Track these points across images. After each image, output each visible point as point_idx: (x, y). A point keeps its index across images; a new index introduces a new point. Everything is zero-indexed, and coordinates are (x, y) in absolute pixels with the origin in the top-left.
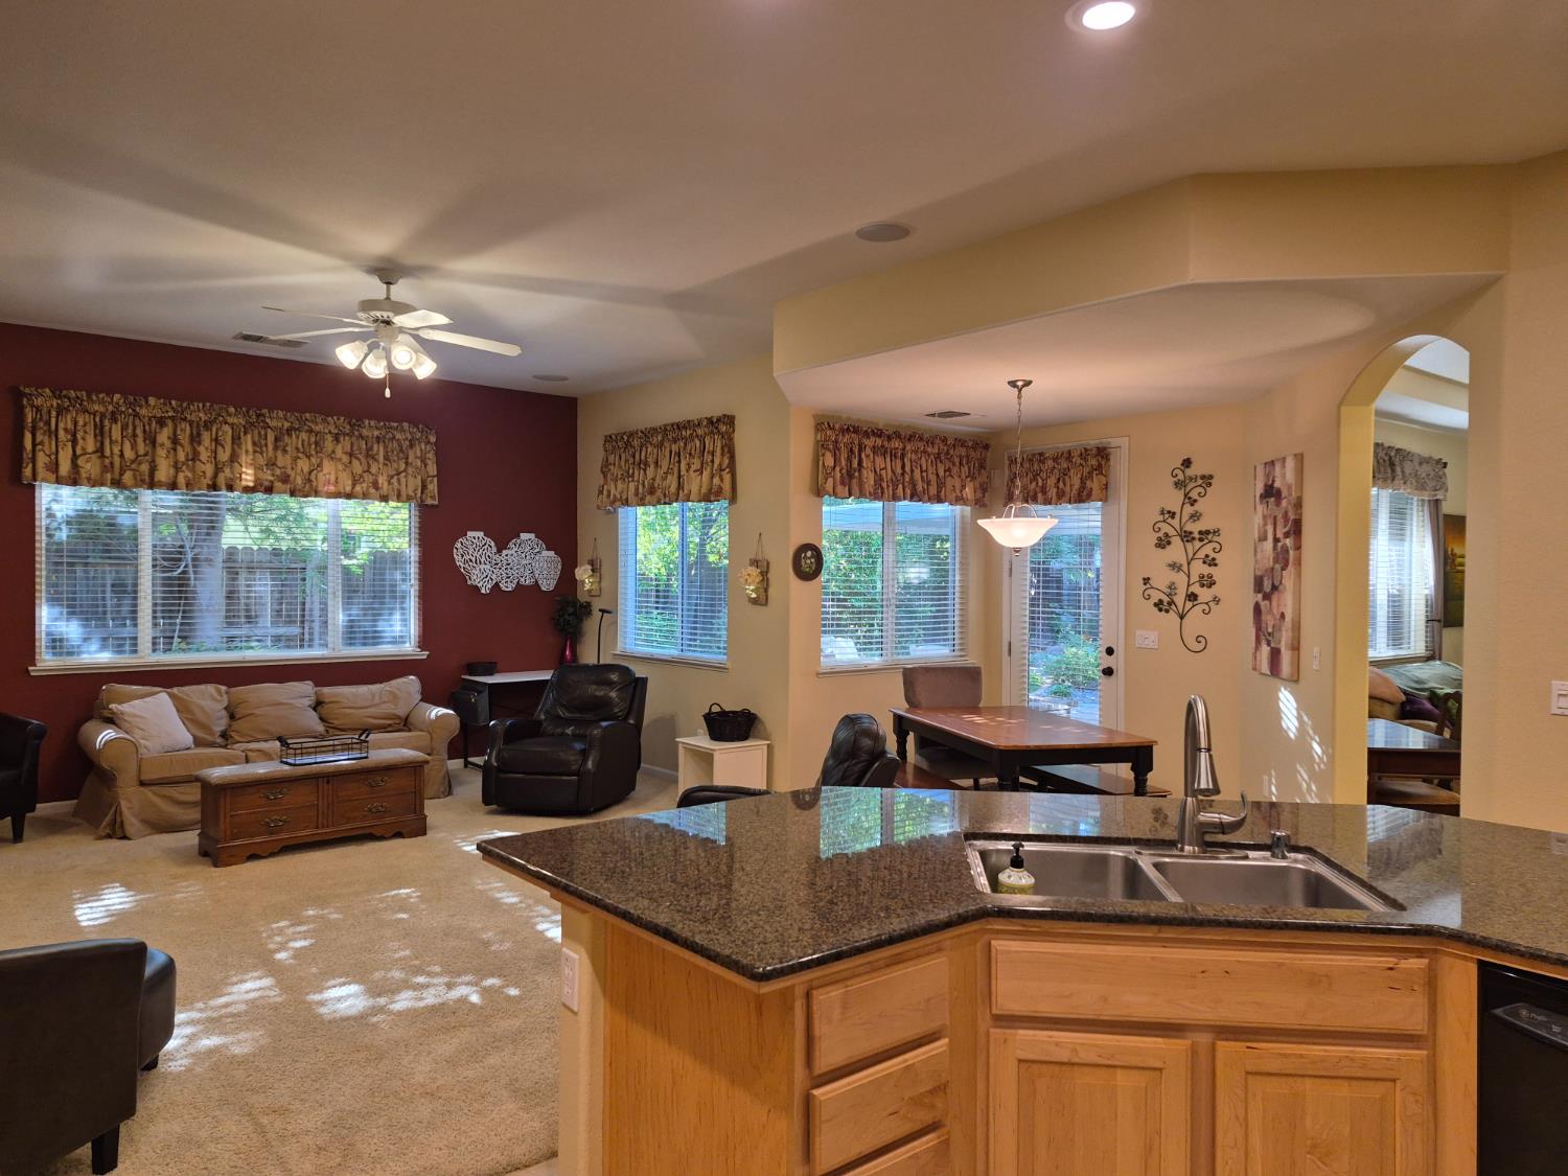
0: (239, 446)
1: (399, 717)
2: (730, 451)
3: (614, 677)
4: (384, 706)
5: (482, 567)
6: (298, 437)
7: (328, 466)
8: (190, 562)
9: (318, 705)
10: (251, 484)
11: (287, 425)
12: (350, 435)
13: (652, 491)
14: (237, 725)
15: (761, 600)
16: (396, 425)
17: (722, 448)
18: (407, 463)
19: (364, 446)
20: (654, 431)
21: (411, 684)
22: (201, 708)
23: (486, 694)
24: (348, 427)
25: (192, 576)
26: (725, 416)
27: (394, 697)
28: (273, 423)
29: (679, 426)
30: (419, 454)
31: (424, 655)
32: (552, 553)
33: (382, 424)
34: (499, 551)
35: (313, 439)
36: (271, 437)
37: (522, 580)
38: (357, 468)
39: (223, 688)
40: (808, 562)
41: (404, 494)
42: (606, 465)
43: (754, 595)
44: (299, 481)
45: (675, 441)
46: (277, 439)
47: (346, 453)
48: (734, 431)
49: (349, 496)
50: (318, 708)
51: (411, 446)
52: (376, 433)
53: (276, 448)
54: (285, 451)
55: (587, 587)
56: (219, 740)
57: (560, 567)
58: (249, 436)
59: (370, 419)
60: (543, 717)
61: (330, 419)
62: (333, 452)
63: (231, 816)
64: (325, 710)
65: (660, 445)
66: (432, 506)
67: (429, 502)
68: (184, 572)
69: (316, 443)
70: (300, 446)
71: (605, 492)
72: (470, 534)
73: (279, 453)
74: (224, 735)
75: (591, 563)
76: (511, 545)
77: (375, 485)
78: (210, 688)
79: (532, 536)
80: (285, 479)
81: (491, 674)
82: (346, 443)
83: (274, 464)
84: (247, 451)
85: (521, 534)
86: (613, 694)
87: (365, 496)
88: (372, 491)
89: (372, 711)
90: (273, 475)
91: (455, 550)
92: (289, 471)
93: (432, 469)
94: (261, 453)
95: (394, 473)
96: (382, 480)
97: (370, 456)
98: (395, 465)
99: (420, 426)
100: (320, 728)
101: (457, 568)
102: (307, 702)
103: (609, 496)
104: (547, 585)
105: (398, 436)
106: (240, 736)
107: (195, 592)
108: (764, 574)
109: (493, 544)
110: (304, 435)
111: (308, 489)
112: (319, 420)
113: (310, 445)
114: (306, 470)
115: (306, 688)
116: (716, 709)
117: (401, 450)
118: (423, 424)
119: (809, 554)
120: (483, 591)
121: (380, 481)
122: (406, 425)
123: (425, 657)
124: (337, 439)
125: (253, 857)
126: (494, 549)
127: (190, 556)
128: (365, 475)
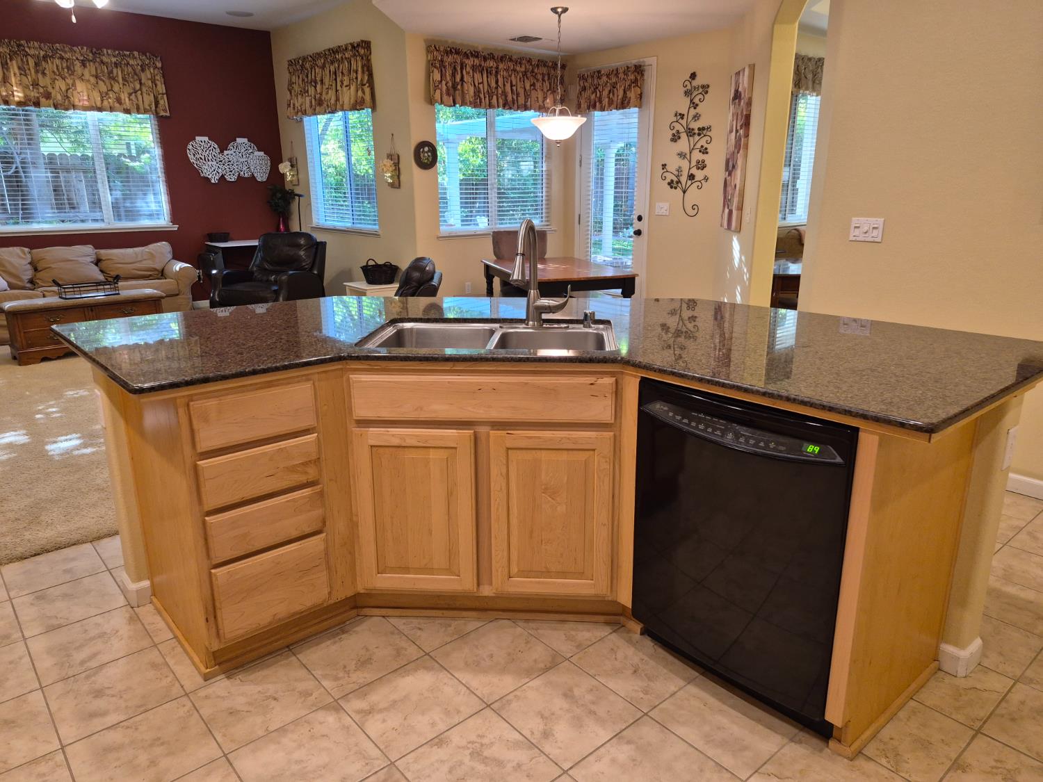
0: (8, 69)
1: (155, 270)
2: (368, 69)
3: (302, 242)
4: (144, 262)
5: (210, 163)
6: (53, 63)
7: (80, 86)
8: (19, 165)
9: (98, 262)
10: (23, 100)
11: (42, 53)
12: (94, 61)
13: (320, 103)
14: (39, 275)
15: (396, 185)
16: (128, 53)
17: (363, 67)
18: (141, 84)
19: (106, 71)
20: (319, 55)
21: (164, 248)
22: (10, 263)
23: (220, 254)
24: (91, 55)
25: (22, 174)
26: (362, 41)
27: (152, 256)
28: (32, 52)
29: (334, 51)
30: (149, 76)
31: (175, 228)
32: (262, 153)
33: (117, 52)
34: (222, 152)
35: (65, 65)
36: (31, 62)
37: (242, 173)
38: (103, 88)
39: (26, 250)
40: (425, 156)
41: (141, 107)
42: (291, 83)
43: (390, 181)
44: (59, 97)
45: (332, 63)
46: (36, 64)
47: (93, 76)
48: (371, 53)
49: (100, 109)
50: (99, 264)
51: (143, 70)
52: (114, 60)
53: (37, 72)
54: (44, 74)
55: (289, 178)
56: (29, 285)
57: (269, 164)
58: (14, 62)
59: (107, 49)
60: (255, 269)
61: (75, 48)
62: (83, 75)
63: (25, 332)
64: (103, 264)
65: (323, 67)
66: (166, 117)
67: (162, 113)
68: (17, 172)
69: (68, 68)
70: (55, 70)
71: (292, 105)
72: (198, 138)
73: (40, 76)
74: (31, 281)
75: (290, 160)
76: (230, 146)
77: (119, 101)
78: (17, 250)
79: (245, 140)
80: (48, 96)
81: (226, 241)
82: (91, 68)
83: (38, 85)
84: (15, 74)
85: (237, 139)
86: (302, 253)
87: (112, 109)
88: (117, 105)
89: (138, 265)
90: (38, 93)
91: (188, 151)
92: (50, 89)
93: (161, 88)
94: (26, 75)
95: (132, 91)
96: (124, 97)
97: (113, 79)
98: (132, 85)
99: (148, 54)
100: (101, 277)
101: (192, 164)
102: (92, 258)
103: (294, 108)
104: (261, 177)
105: (131, 62)
106: (44, 282)
107: (27, 186)
108: (397, 165)
109: (216, 146)
110: (58, 61)
111: (67, 104)
112: (67, 49)
113: (63, 69)
114: (64, 89)
115: (88, 249)
116: (371, 263)
117: (135, 74)
118: (150, 53)
119: (426, 149)
120: (213, 181)
121: (123, 98)
122: (136, 53)
123: (176, 229)
124: (84, 65)
125: (45, 359)
126: (218, 150)
127: (18, 160)
128: (110, 93)
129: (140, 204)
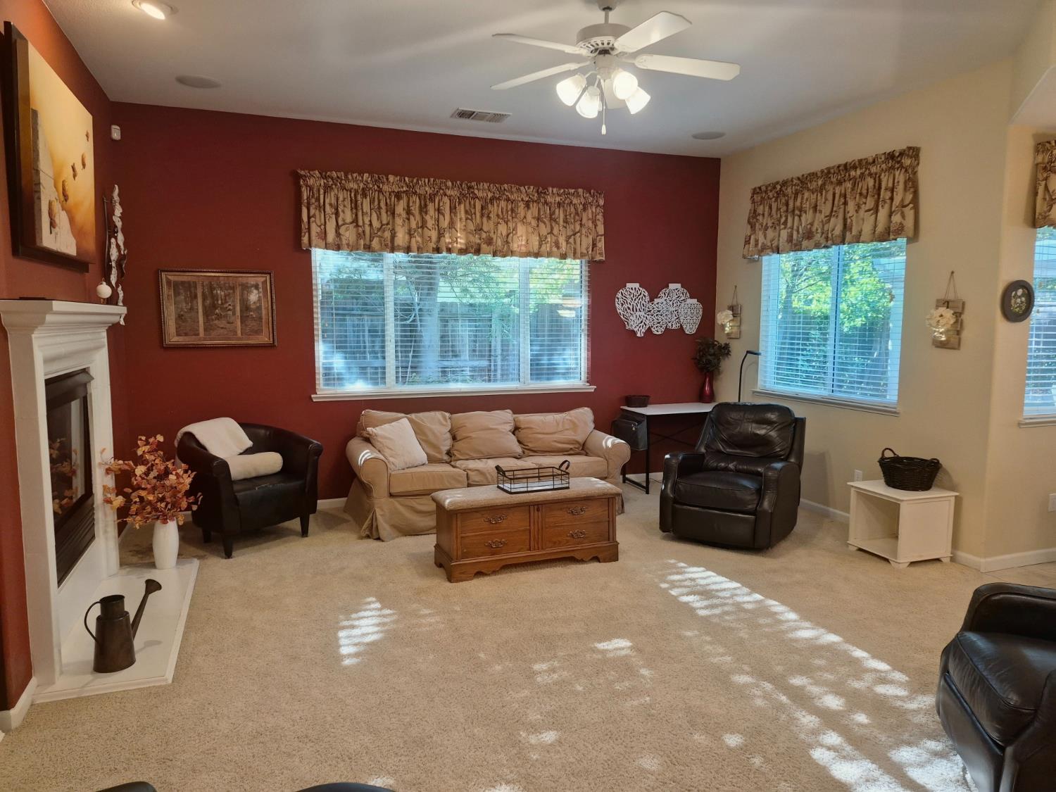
0: (455, 215)
1: (578, 442)
2: (912, 185)
3: (772, 416)
4: (566, 432)
5: (638, 313)
6: (498, 206)
7: (521, 229)
8: (417, 312)
9: (516, 430)
10: (464, 247)
11: (490, 195)
12: (537, 202)
13: (809, 235)
14: (459, 445)
15: (951, 343)
16: (573, 191)
17: (905, 182)
18: (581, 224)
19: (548, 212)
20: (813, 175)
21: (585, 415)
22: (431, 430)
23: (645, 423)
24: (536, 195)
25: (419, 323)
26: (909, 148)
27: (574, 426)
28: (480, 194)
29: (846, 167)
30: (590, 216)
31: (592, 389)
32: (695, 301)
33: (562, 191)
34: (652, 300)
35: (510, 207)
36: (478, 205)
37: (670, 324)
38: (544, 230)
39: (447, 415)
40: (1018, 301)
41: (578, 251)
42: (754, 215)
43: (943, 338)
44: (499, 242)
45: (840, 183)
46: (483, 208)
47: (534, 218)
48: (918, 164)
49: (537, 255)
50: (516, 432)
51: (585, 209)
52: (558, 199)
53: (482, 215)
54: (489, 218)
55: (727, 329)
56: (446, 458)
57: (701, 313)
58: (462, 206)
59: (553, 187)
60: (703, 450)
61: (522, 188)
62: (525, 217)
63: (462, 537)
64: (522, 433)
65: (821, 189)
66: (600, 262)
67: (598, 258)
68: (414, 321)
69: (512, 210)
70: (500, 213)
71: (752, 241)
72: (629, 285)
73: (485, 219)
74: (449, 453)
75: (732, 308)
76: (661, 294)
77: (557, 246)
78: (438, 415)
79: (678, 286)
80: (489, 242)
81: (644, 405)
82: (534, 209)
83: (481, 229)
84: (461, 219)
85: (670, 285)
86: (773, 434)
87: (549, 255)
88: (555, 249)
89: (556, 436)
90: (480, 239)
91: (617, 300)
92: (492, 235)
93: (601, 229)
94: (471, 220)
95: (572, 233)
96: (562, 240)
97: (552, 219)
98: (572, 227)
99: (592, 191)
100: (518, 449)
101: (618, 315)
102: (509, 427)
103: (756, 245)
104: (690, 329)
105: (575, 201)
106: (462, 454)
107: (421, 336)
108: (958, 315)
109: (646, 294)
110: (503, 203)
111: (505, 251)
112: (514, 190)
113: (507, 211)
114: (504, 233)
115: (507, 415)
116: (888, 454)
117: (577, 214)
118: (595, 190)
119: (1020, 292)
120: (639, 335)
121: (560, 242)
122: (580, 191)
123: (593, 391)
124: (528, 206)
125: (480, 574)
126: (648, 299)
127: (417, 308)
128: (549, 236)
129: (557, 360)
